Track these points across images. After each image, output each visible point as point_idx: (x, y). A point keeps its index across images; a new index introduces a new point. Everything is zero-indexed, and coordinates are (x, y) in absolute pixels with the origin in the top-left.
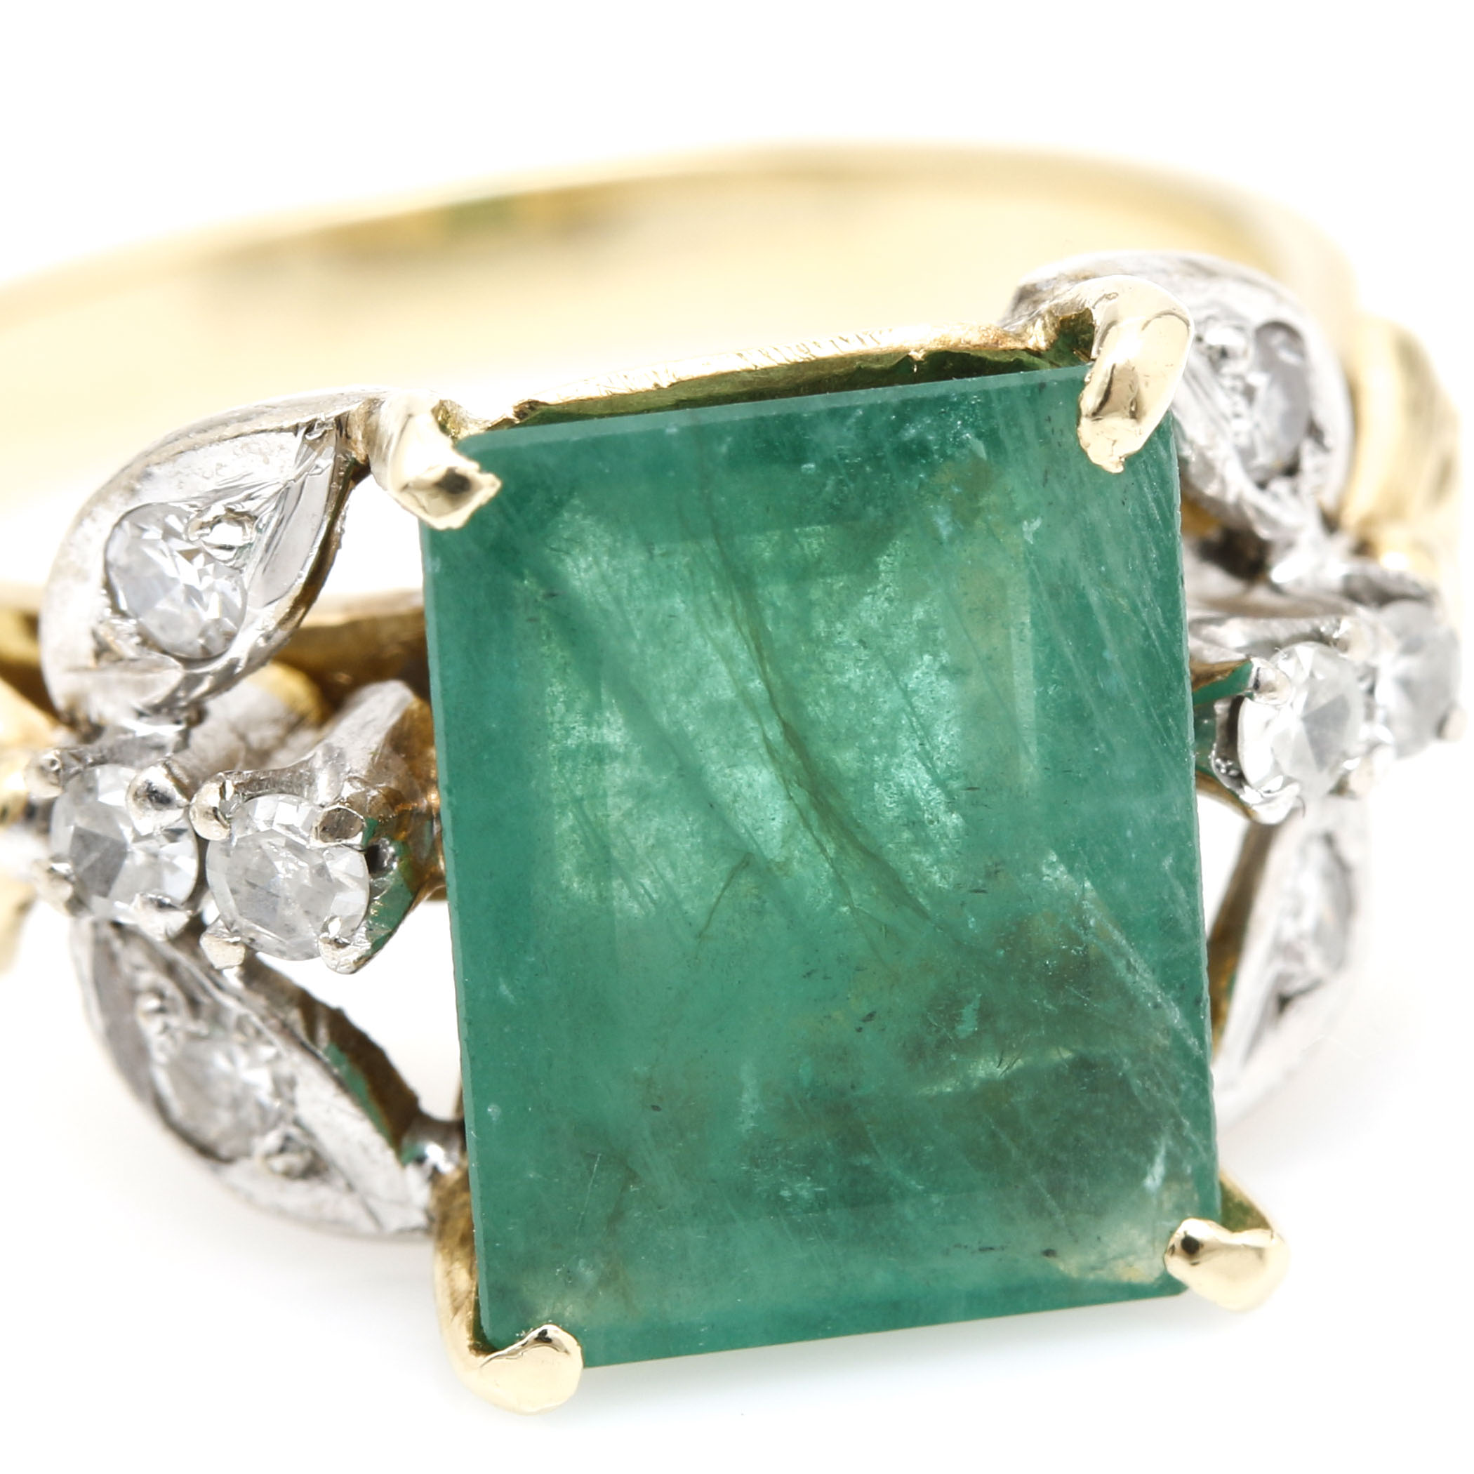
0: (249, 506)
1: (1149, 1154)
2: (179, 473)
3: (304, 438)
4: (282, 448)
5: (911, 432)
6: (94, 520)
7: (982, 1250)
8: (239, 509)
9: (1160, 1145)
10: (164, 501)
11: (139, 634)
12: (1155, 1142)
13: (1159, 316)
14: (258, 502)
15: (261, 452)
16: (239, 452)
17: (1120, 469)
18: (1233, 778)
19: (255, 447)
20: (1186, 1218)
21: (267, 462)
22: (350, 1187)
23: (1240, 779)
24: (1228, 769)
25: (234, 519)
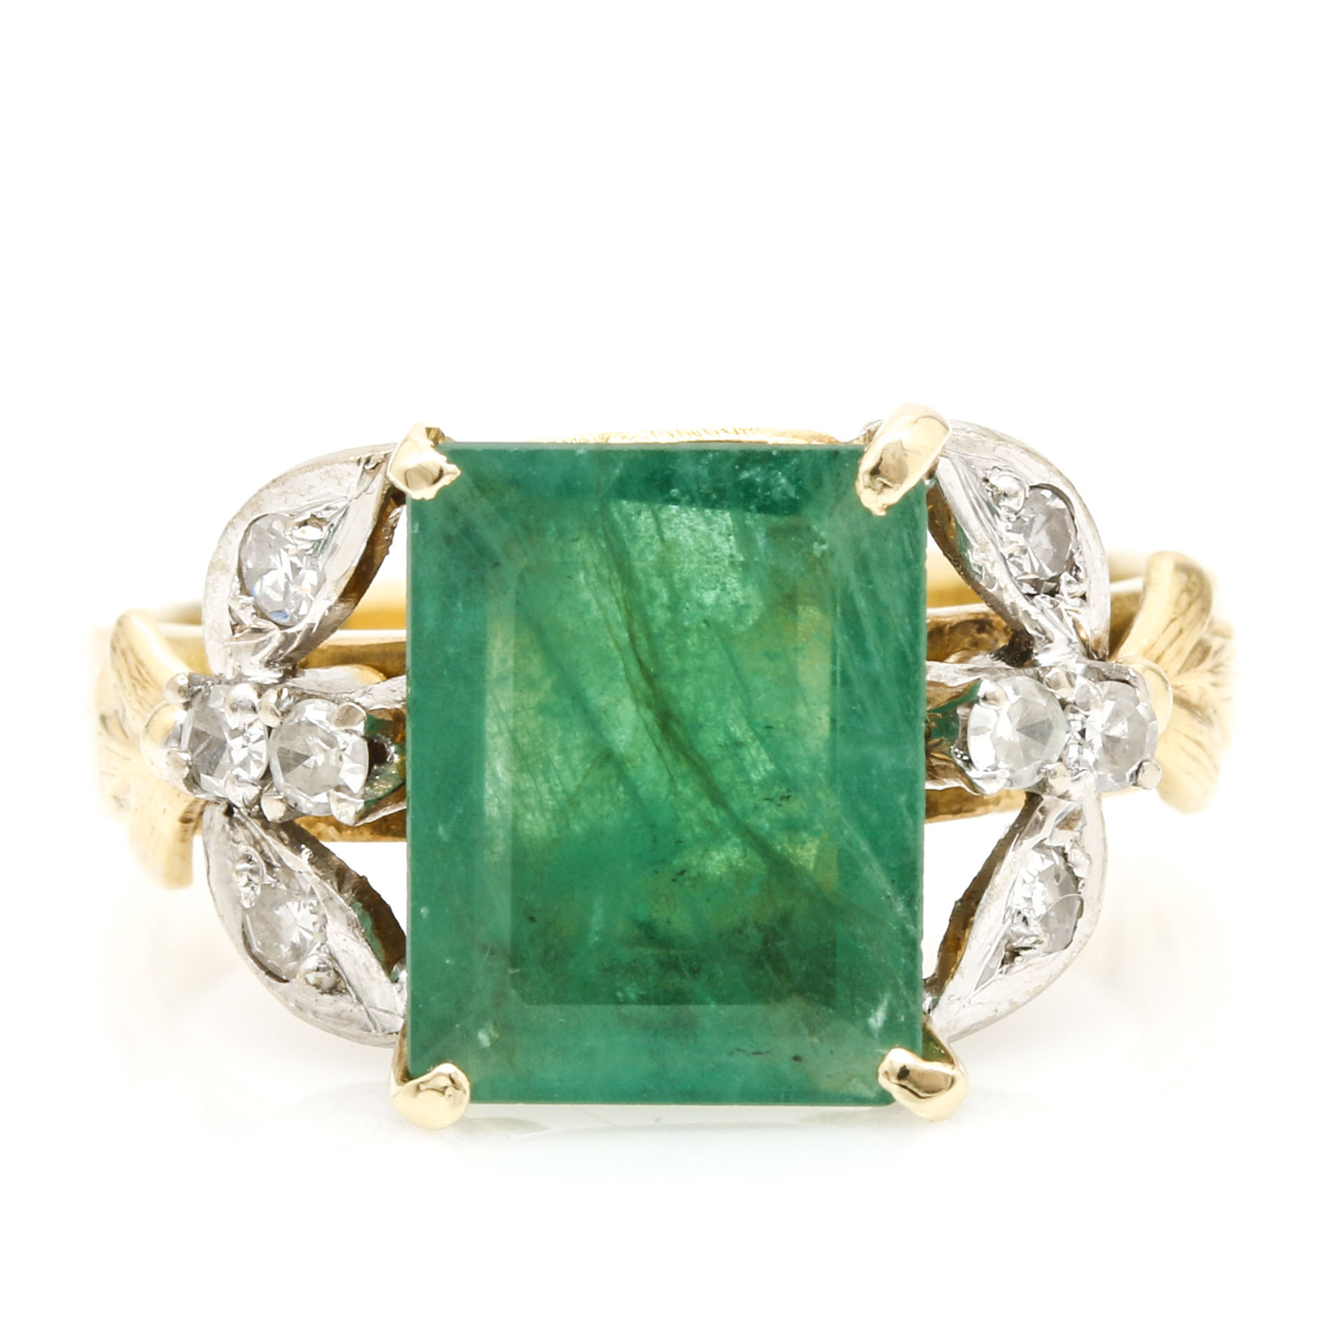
0: (326, 515)
1: (875, 1002)
2: (285, 492)
3: (364, 468)
4: (350, 474)
5: (745, 475)
6: (234, 528)
7: (756, 1053)
8: (319, 516)
9: (883, 997)
10: (275, 512)
11: (254, 607)
12: (880, 996)
13: (924, 417)
14: (332, 512)
15: (336, 477)
16: (323, 477)
17: (883, 513)
18: (964, 761)
19: (333, 474)
20: (894, 1047)
21: (340, 484)
22: (360, 1001)
23: (969, 762)
24: (962, 756)
25: (317, 524)
